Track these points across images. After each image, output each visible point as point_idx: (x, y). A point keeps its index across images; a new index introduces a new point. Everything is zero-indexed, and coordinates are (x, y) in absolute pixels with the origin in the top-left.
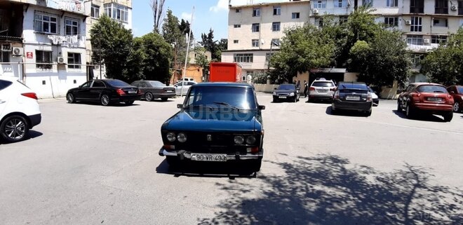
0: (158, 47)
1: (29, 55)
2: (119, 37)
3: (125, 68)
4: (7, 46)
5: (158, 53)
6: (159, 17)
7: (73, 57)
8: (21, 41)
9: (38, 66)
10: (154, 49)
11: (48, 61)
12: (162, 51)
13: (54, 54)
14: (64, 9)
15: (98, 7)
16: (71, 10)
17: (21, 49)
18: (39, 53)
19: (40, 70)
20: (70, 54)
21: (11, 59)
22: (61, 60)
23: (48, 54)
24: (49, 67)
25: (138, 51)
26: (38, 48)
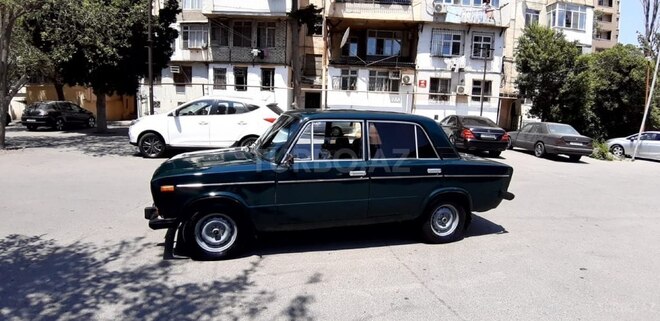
0: (630, 68)
1: (422, 84)
3: (555, 103)
4: (397, 74)
5: (627, 78)
6: (654, 16)
7: (482, 87)
8: (413, 67)
9: (431, 97)
10: (620, 71)
11: (445, 91)
12: (635, 74)
13: (453, 82)
14: (470, 21)
15: (538, 12)
16: (479, 22)
17: (412, 77)
18: (434, 82)
19: (433, 101)
20: (476, 82)
21: (400, 89)
22: (462, 90)
23: (446, 82)
24: (445, 98)
25: (580, 75)
26: (433, 75)
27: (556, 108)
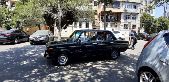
0: (164, 22)
1: (122, 26)
2: (149, 19)
4: (117, 23)
5: (164, 24)
6: (166, 9)
7: (134, 26)
8: (120, 22)
9: (124, 28)
10: (162, 22)
11: (127, 27)
12: (165, 23)
13: (129, 25)
14: (132, 12)
15: (143, 9)
16: (134, 12)
17: (120, 24)
18: (124, 25)
19: (124, 30)
20: (133, 25)
21: (117, 26)
22: (131, 27)
23: (127, 25)
24: (127, 29)
25: (155, 23)
26: (124, 24)
27: (150, 30)
